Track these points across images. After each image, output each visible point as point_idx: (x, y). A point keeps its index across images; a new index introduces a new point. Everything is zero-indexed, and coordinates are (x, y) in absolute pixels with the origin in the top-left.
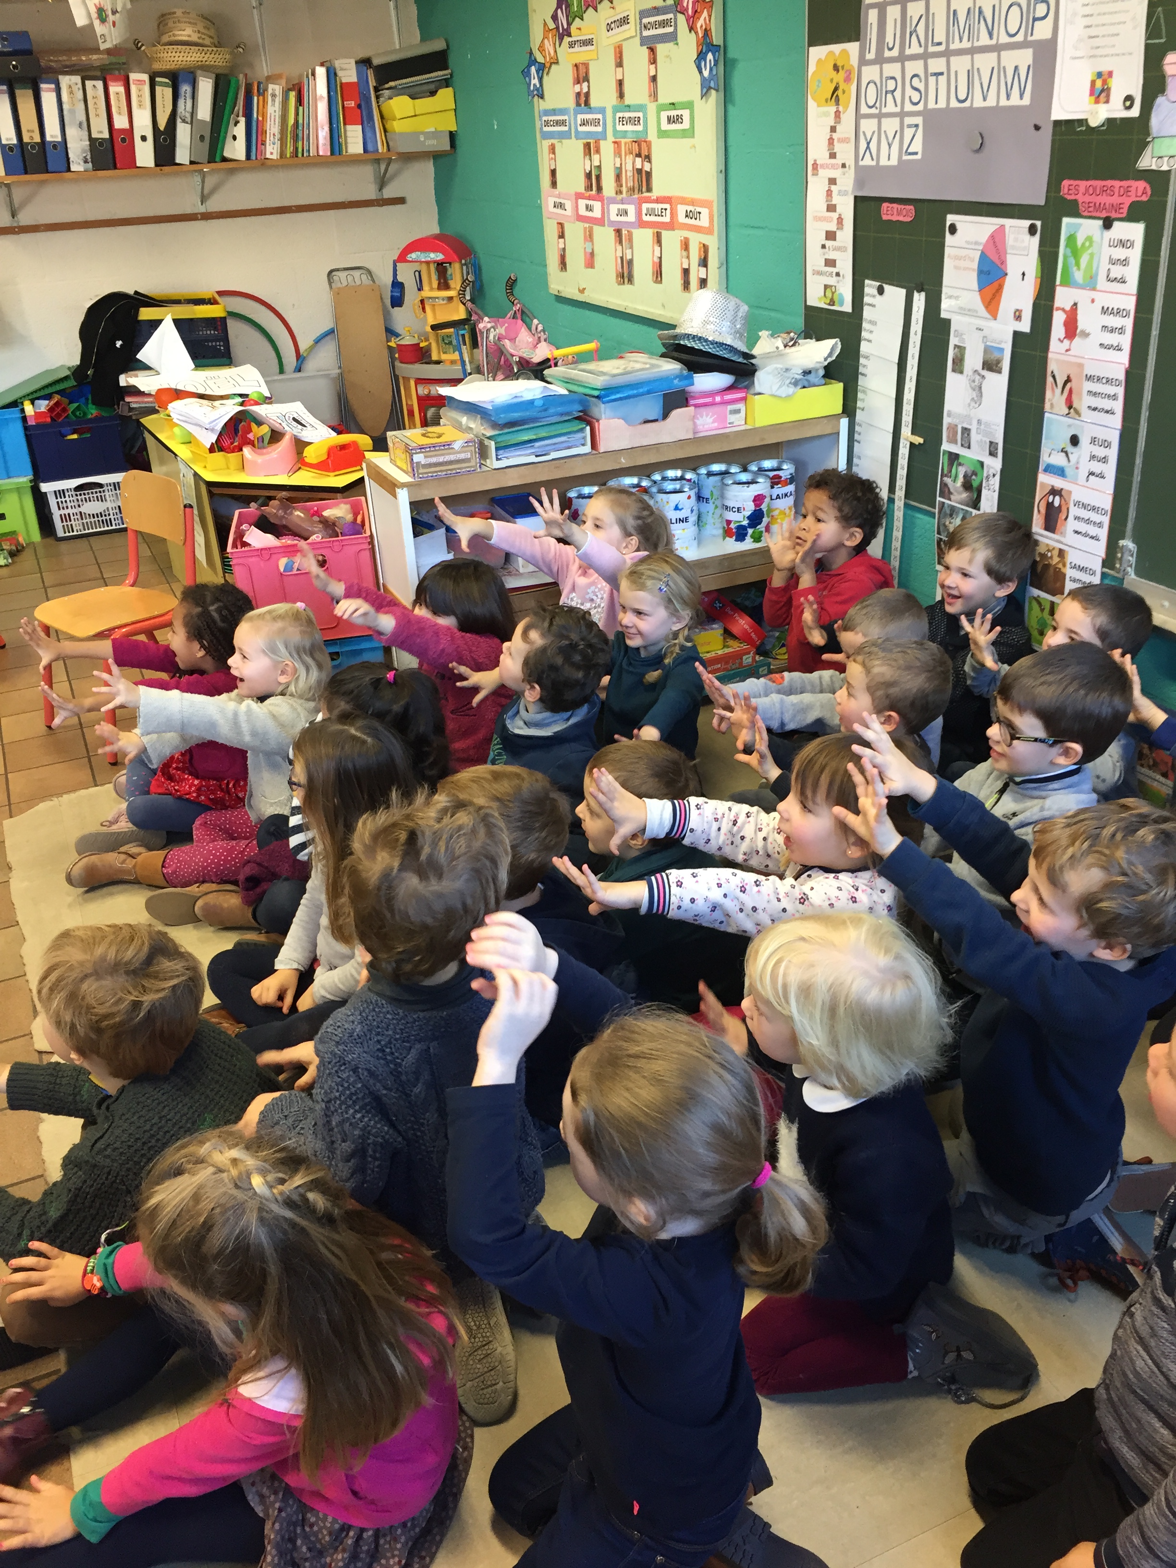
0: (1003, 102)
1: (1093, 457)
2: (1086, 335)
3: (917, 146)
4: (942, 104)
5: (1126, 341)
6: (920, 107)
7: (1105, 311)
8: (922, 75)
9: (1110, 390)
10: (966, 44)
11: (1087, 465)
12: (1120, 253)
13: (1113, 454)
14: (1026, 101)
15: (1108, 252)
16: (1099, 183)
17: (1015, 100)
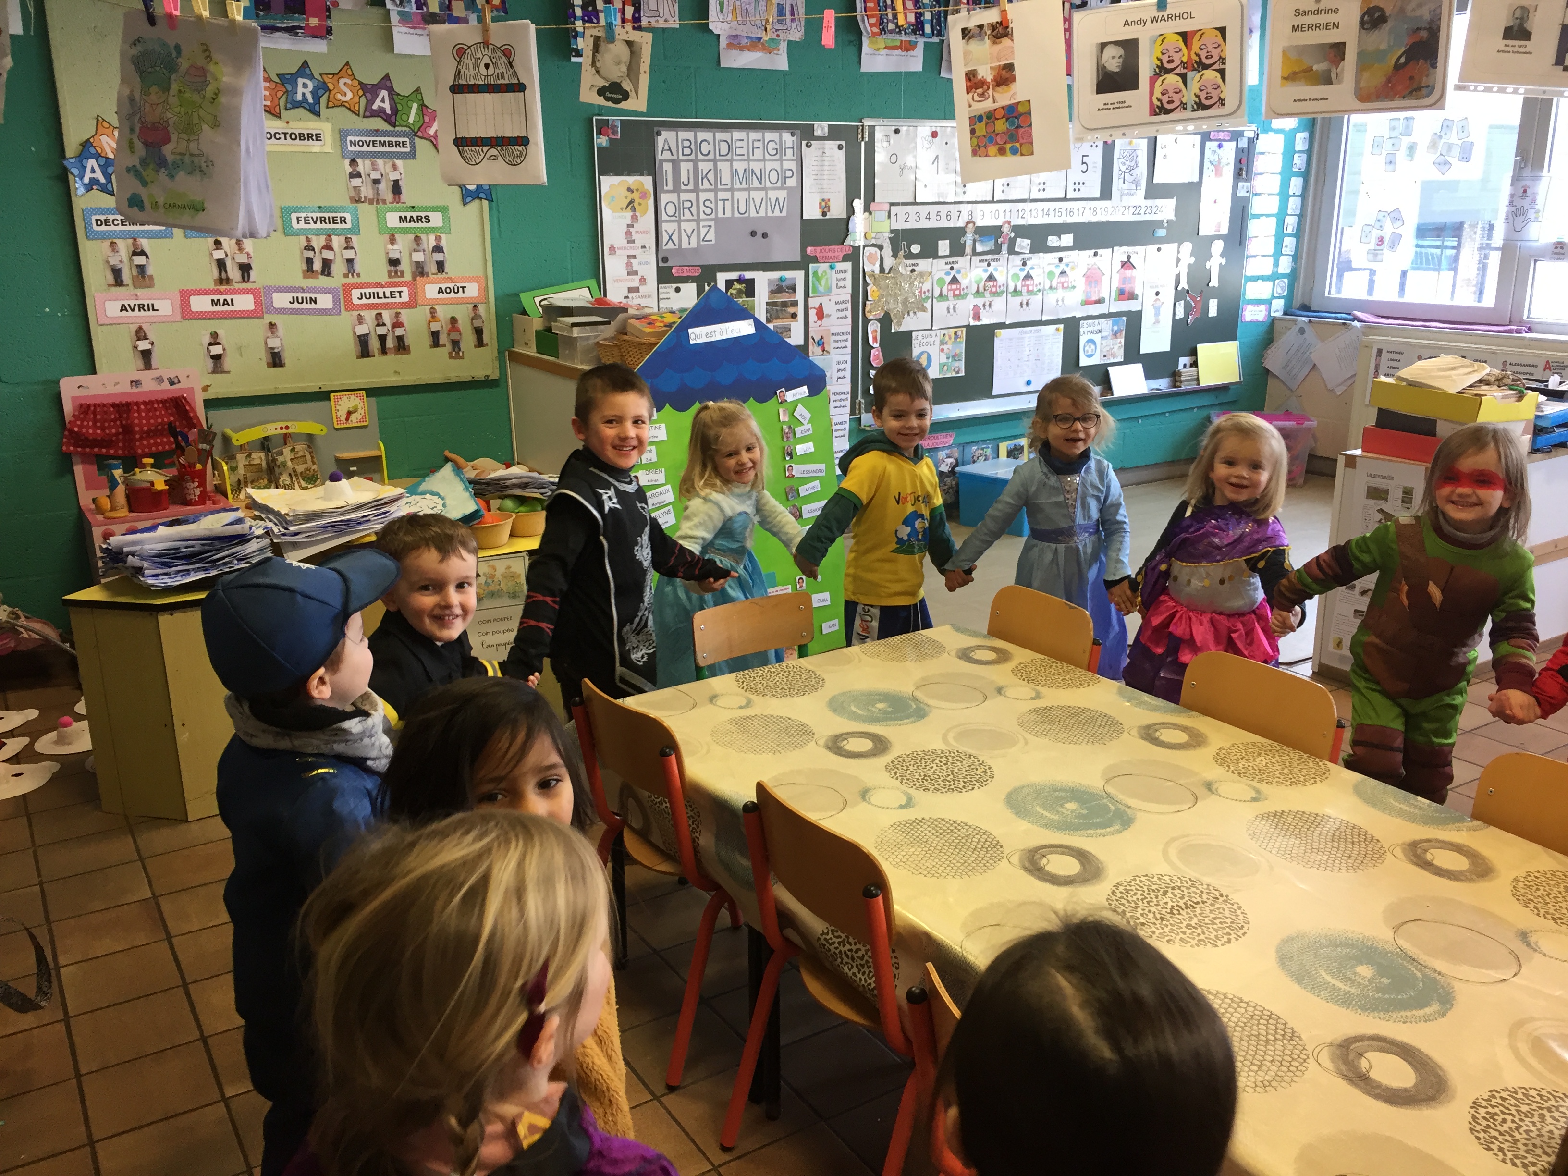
0: (770, 214)
1: (839, 370)
2: (828, 316)
3: (711, 236)
4: (728, 214)
5: (849, 313)
6: (713, 216)
7: (836, 303)
8: (713, 200)
9: (844, 337)
10: (744, 186)
11: (835, 375)
12: (841, 276)
13: (848, 366)
14: (784, 213)
15: (834, 276)
16: (827, 248)
17: (777, 212)
